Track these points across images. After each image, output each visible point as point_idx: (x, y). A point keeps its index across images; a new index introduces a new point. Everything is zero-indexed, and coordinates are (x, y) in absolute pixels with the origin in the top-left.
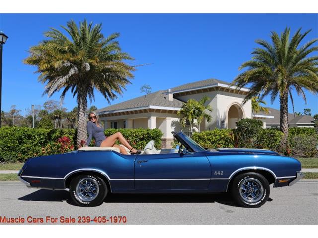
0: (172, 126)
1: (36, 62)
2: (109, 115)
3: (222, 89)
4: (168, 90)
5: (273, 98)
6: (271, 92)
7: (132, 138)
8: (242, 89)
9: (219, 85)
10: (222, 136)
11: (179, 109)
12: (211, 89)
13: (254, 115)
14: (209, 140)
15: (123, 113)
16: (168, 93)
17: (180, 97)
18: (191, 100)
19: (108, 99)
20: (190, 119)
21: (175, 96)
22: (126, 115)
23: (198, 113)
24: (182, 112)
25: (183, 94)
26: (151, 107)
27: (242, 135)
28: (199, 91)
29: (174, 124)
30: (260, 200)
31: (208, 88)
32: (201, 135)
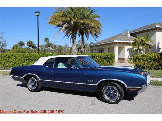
0: (128, 50)
1: (51, 23)
7: (99, 58)
10: (151, 57)
11: (131, 42)
12: (153, 30)
16: (127, 33)
17: (135, 35)
22: (105, 46)
23: (143, 43)
24: (133, 43)
26: (115, 41)
29: (129, 50)
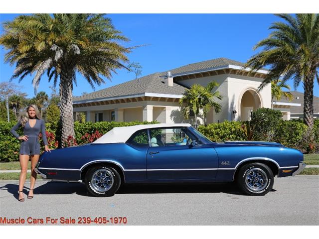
0: (171, 116)
2: (93, 104)
3: (234, 71)
4: (167, 73)
5: (297, 83)
6: (294, 76)
8: (260, 71)
9: (230, 66)
10: (233, 129)
11: (181, 97)
12: (220, 72)
13: (274, 103)
14: (218, 134)
15: (112, 102)
16: (167, 77)
17: (181, 82)
18: (195, 86)
19: (92, 84)
20: (195, 109)
21: (176, 80)
22: (115, 104)
23: (204, 101)
25: (185, 77)
26: (147, 94)
27: (256, 128)
28: (205, 74)
29: (174, 114)
30: (265, 188)
31: (217, 71)
32: (208, 128)
